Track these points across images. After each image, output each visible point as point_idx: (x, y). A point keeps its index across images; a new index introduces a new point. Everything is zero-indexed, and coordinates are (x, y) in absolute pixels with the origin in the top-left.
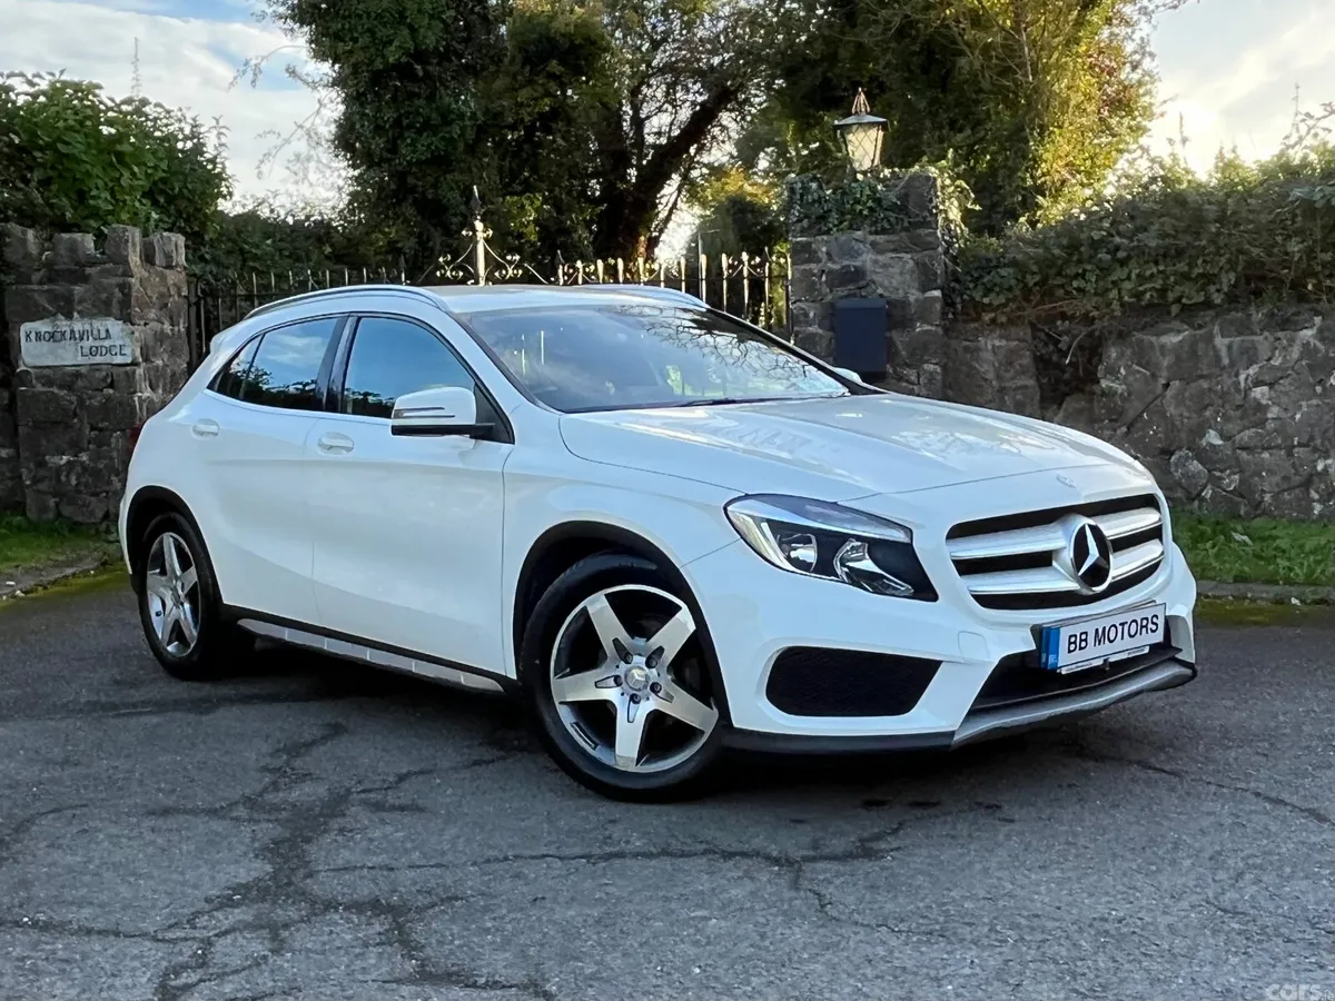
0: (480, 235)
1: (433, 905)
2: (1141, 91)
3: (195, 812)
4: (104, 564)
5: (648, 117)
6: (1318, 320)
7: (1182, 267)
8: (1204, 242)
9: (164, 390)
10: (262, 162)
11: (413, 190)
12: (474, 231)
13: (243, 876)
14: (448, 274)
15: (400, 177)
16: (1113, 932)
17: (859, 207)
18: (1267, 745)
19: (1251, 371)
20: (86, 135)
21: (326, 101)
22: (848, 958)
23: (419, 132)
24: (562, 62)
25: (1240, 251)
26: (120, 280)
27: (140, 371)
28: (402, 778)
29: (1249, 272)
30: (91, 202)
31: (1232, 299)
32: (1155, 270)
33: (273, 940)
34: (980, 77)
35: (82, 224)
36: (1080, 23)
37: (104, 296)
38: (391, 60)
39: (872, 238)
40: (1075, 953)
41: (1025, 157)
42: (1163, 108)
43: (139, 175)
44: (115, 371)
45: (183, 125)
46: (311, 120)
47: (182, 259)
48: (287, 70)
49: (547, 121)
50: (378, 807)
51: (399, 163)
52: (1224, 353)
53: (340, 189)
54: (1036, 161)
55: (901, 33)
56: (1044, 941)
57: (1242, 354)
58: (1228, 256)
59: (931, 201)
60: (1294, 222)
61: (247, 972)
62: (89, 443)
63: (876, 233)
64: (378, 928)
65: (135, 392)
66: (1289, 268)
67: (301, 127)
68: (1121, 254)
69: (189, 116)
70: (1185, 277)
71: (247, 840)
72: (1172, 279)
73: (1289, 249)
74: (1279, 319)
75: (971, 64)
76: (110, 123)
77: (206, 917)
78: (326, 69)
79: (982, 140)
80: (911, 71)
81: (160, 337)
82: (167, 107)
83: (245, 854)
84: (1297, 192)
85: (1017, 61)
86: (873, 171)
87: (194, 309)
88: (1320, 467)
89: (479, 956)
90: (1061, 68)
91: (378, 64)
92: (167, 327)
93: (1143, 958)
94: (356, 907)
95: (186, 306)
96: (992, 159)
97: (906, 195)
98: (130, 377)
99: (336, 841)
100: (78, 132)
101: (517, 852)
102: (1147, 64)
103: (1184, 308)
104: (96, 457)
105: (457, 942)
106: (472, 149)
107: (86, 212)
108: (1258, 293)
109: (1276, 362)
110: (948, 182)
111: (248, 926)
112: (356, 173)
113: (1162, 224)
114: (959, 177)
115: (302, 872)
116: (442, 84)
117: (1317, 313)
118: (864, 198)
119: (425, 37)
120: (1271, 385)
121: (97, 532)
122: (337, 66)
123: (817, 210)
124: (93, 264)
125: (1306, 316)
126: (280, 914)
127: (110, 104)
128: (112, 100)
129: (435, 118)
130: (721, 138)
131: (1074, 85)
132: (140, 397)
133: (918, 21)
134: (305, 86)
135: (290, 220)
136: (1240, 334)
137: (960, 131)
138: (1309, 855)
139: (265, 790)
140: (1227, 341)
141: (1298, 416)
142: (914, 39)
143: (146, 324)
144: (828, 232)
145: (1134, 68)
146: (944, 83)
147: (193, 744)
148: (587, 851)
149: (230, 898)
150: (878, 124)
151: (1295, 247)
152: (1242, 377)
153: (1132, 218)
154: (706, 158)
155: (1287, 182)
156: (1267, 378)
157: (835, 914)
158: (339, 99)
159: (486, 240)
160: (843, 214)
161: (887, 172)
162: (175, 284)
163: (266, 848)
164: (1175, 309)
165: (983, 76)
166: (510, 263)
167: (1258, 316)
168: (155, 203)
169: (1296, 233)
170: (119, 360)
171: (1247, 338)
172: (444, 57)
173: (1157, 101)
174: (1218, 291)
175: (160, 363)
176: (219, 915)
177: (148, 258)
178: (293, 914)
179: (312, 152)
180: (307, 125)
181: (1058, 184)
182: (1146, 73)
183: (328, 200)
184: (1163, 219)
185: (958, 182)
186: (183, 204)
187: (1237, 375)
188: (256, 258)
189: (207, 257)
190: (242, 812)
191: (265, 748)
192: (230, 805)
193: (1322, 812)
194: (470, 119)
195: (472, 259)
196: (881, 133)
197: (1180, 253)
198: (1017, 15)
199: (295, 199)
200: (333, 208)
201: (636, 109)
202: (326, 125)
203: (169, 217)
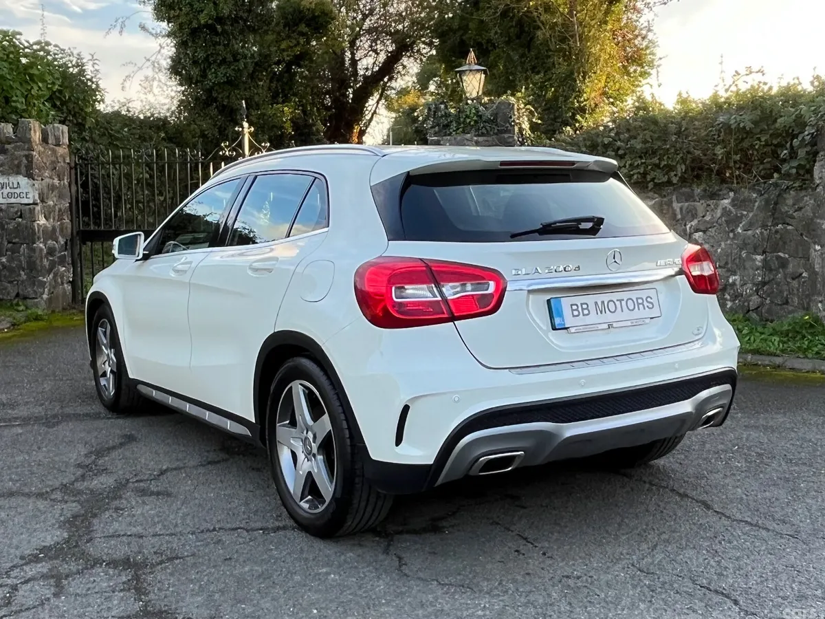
0: (246, 130)
1: (161, 562)
2: (648, 52)
3: (28, 495)
4: (14, 325)
5: (360, 59)
6: (732, 194)
7: (656, 160)
8: (668, 146)
9: (54, 219)
10: (125, 80)
11: (215, 100)
12: (243, 128)
13: (49, 541)
14: (227, 153)
15: (209, 91)
16: (572, 586)
17: (468, 120)
18: (683, 457)
19: (693, 223)
20: (10, 63)
21: (165, 45)
22: (409, 602)
23: (219, 65)
24: (308, 25)
25: (689, 152)
26: (26, 153)
27: (38, 208)
28: (162, 473)
29: (693, 165)
30: (13, 104)
31: (683, 180)
32: (639, 162)
33: (57, 586)
34: (549, 42)
35: (7, 116)
36: (607, 12)
37: (16, 162)
38: (202, 22)
39: (475, 138)
40: (548, 600)
41: (574, 91)
42: (660, 62)
43: (43, 89)
44: (23, 208)
45: (71, 58)
46: (155, 56)
47: (66, 141)
48: (140, 26)
49: (298, 60)
50: (144, 492)
51: (208, 84)
52: (678, 210)
53: (172, 98)
54: (581, 92)
55: (505, 14)
56: (530, 592)
57: (688, 212)
58: (681, 155)
59: (511, 117)
60: (719, 136)
61: (34, 610)
62: (7, 251)
63: (478, 135)
64: (124, 579)
65: (35, 221)
66: (715, 163)
67: (148, 60)
68: (621, 152)
69: (75, 52)
70: (657, 166)
71: (57, 515)
72: (650, 167)
73: (716, 152)
74: (708, 193)
75: (544, 34)
76: (26, 56)
77: (18, 570)
78: (164, 26)
79: (550, 79)
80: (509, 37)
81: (52, 188)
82: (62, 47)
83: (54, 525)
84: (721, 119)
85: (571, 33)
86: (478, 98)
87: (73, 171)
88: (731, 281)
89: (183, 599)
90: (596, 39)
91: (195, 25)
92: (56, 182)
93: (588, 604)
94: (113, 563)
95: (68, 168)
96: (555, 91)
97: (497, 114)
98: (32, 212)
99: (111, 516)
100: (6, 61)
101: (222, 525)
102: (650, 36)
103: (656, 185)
104: (11, 260)
105: (171, 589)
106: (252, 76)
107: (9, 111)
108: (698, 177)
109: (708, 218)
110: (522, 106)
111: (44, 577)
112: (183, 88)
113: (645, 135)
114: (529, 103)
115: (86, 537)
116: (234, 37)
117: (731, 190)
118: (472, 115)
119: (223, 9)
120: (704, 232)
121: (12, 305)
122: (170, 25)
123: (444, 121)
124: (9, 143)
125: (725, 192)
126: (64, 568)
127: (26, 44)
128: (28, 42)
129: (230, 58)
130: (403, 73)
131: (603, 48)
132: (38, 224)
133: (514, 8)
134: (151, 36)
135: (142, 117)
136: (687, 201)
137: (538, 73)
138: (697, 532)
139: (76, 480)
140: (680, 205)
141: (719, 250)
142: (512, 18)
143: (42, 180)
144: (450, 134)
145: (643, 38)
146: (529, 44)
147: (39, 448)
148: (265, 525)
149: (36, 556)
150: (482, 70)
151: (719, 151)
152: (688, 227)
153: (628, 130)
154: (393, 84)
155: (717, 112)
156: (703, 228)
157: (407, 572)
158: (172, 44)
159: (250, 133)
160: (459, 124)
161: (486, 99)
162: (61, 156)
163: (68, 521)
164: (651, 185)
165: (551, 42)
166: (264, 147)
167: (698, 191)
168: (54, 106)
169: (719, 143)
170: (25, 201)
171: (691, 203)
172: (236, 20)
173: (657, 58)
174: (676, 175)
175: (51, 203)
176: (26, 568)
177: (45, 139)
178: (73, 567)
179: (156, 76)
180: (153, 59)
181: (593, 106)
182: (650, 41)
183: (165, 104)
184: (645, 132)
185: (528, 107)
186: (71, 106)
187: (685, 225)
188: (117, 139)
189: (87, 138)
190: (58, 495)
191: (83, 451)
192: (52, 490)
193: (709, 503)
194: (250, 58)
195: (241, 145)
196: (483, 76)
197: (654, 153)
198: (571, 7)
199: (144, 103)
200: (168, 109)
201: (353, 54)
202: (165, 59)
203: (63, 113)
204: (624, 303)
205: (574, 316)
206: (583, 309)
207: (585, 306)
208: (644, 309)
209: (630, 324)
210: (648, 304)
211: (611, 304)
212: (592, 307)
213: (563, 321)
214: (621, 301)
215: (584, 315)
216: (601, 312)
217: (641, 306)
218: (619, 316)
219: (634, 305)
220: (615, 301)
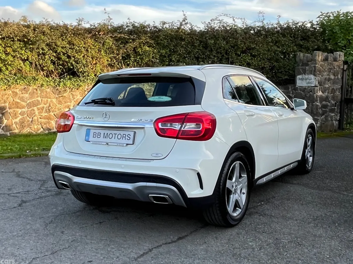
26: (314, 65)
37: (311, 69)
44: (312, 88)
81: (328, 80)
92: (332, 77)
95: (342, 71)
124: (310, 61)
143: (322, 76)
162: (337, 66)
170: (312, 85)
175: (327, 86)
204: (116, 135)
205: (93, 137)
206: (98, 135)
207: (99, 134)
208: (125, 139)
209: (116, 145)
210: (127, 138)
211: (111, 135)
212: (102, 135)
213: (89, 138)
214: (115, 134)
215: (98, 137)
216: (105, 138)
217: (124, 138)
218: (113, 140)
219: (121, 137)
220: (113, 134)
